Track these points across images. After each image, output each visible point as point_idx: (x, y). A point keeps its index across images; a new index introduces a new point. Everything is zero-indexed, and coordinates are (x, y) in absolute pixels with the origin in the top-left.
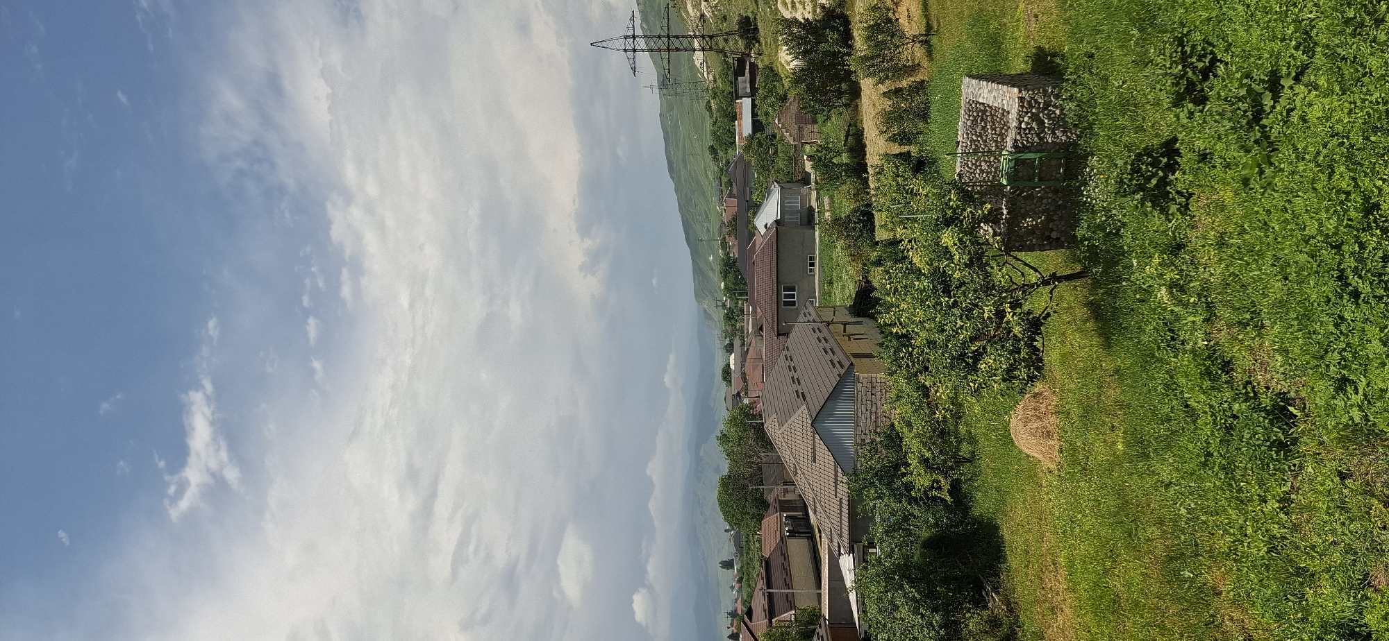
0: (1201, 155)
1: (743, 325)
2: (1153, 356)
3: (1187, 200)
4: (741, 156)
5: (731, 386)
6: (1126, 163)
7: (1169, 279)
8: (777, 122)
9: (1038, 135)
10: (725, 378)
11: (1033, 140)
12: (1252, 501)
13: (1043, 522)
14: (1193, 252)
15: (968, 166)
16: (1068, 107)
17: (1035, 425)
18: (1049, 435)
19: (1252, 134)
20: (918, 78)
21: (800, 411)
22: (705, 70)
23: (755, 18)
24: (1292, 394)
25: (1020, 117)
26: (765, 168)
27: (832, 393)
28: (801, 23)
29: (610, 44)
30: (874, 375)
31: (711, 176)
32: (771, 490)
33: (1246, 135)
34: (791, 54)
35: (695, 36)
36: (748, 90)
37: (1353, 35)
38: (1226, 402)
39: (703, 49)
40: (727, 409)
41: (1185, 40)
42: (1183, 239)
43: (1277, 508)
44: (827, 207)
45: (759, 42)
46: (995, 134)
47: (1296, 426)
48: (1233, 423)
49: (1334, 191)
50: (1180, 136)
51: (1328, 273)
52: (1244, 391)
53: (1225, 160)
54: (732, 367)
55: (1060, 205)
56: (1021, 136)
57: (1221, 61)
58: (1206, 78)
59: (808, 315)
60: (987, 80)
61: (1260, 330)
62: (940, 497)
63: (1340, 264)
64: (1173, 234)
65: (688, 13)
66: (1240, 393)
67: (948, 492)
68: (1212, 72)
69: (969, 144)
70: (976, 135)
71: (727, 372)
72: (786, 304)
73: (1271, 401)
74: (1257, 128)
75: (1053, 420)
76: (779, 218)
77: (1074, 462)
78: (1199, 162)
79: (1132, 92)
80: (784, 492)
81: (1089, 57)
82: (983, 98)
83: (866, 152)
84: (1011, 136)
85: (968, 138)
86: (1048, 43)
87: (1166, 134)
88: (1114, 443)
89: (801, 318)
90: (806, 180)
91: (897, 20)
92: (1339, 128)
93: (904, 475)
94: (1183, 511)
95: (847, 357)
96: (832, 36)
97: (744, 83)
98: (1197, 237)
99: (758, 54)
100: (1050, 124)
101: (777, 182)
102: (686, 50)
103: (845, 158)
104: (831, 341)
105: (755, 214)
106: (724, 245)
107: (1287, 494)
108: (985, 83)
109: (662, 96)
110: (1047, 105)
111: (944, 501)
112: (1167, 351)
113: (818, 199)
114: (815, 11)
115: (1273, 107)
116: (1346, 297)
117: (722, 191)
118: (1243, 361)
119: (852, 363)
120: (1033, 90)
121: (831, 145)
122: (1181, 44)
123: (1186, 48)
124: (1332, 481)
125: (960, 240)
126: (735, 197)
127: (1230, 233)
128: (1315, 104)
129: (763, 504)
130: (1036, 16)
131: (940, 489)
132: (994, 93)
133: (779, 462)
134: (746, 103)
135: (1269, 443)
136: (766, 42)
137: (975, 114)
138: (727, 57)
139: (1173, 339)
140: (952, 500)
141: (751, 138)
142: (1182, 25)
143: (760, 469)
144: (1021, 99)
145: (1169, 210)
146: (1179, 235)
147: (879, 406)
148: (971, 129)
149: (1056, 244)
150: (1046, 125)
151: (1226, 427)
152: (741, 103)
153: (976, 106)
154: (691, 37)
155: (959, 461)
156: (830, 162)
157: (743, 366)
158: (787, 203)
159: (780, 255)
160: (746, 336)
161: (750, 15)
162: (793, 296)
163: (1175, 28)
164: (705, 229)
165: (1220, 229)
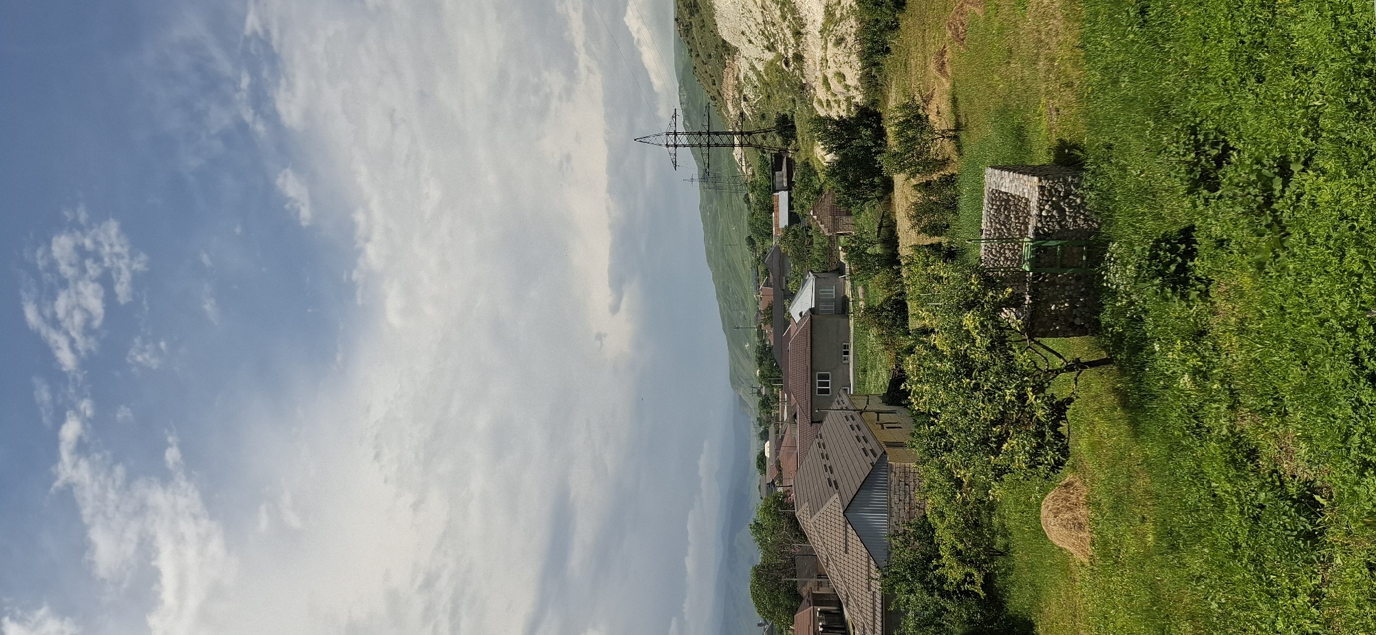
0: (1218, 241)
1: (777, 412)
2: (1178, 444)
3: (1207, 287)
4: (778, 248)
5: (765, 474)
6: (1144, 249)
7: (1192, 366)
8: (812, 213)
9: (1059, 223)
10: (759, 466)
11: (1054, 227)
12: (1282, 594)
13: (1078, 619)
14: (1214, 339)
15: (992, 253)
16: (1088, 197)
17: (1066, 516)
18: (1080, 526)
19: (1263, 218)
20: (948, 171)
21: (831, 500)
22: (744, 164)
23: (792, 116)
24: (1318, 483)
25: (1041, 205)
26: (800, 257)
27: (864, 482)
28: (836, 120)
29: (652, 139)
30: (907, 464)
31: (749, 267)
32: (805, 584)
33: (1258, 220)
34: (825, 148)
35: (735, 133)
36: (785, 184)
37: (1357, 119)
38: (1253, 491)
39: (741, 145)
40: (762, 498)
41: (1198, 129)
42: (1205, 325)
43: (1308, 601)
44: (861, 297)
45: (796, 140)
46: (1019, 223)
47: (1323, 515)
48: (1260, 513)
49: (1346, 273)
50: (1197, 224)
51: (1343, 355)
52: (1270, 480)
53: (1242, 247)
54: (767, 455)
55: (1082, 292)
56: (1042, 223)
57: (1234, 149)
58: (1219, 166)
59: (841, 403)
60: (1009, 170)
61: (1284, 416)
62: (973, 591)
63: (1356, 346)
64: (1195, 320)
65: (728, 112)
66: (1267, 482)
67: (981, 586)
68: (1225, 160)
69: (993, 232)
70: (999, 223)
71: (762, 459)
72: (821, 391)
73: (1297, 490)
74: (1268, 212)
75: (1083, 511)
76: (813, 306)
77: (1105, 556)
78: (1216, 248)
79: (1150, 181)
80: (818, 585)
81: (1107, 148)
82: (1005, 187)
83: (898, 243)
84: (1032, 223)
85: (992, 226)
86: (1069, 136)
87: (1184, 223)
88: (1145, 535)
89: (835, 405)
90: (840, 270)
91: (927, 116)
92: (1348, 211)
93: (936, 567)
94: (1214, 605)
95: (879, 445)
96: (866, 132)
97: (781, 177)
98: (1217, 324)
99: (795, 150)
100: (1071, 212)
101: (812, 272)
102: (725, 145)
103: (878, 249)
104: (864, 429)
105: (790, 302)
106: (760, 333)
107: (1319, 587)
108: (1006, 173)
109: (703, 189)
110: (1068, 194)
111: (977, 595)
112: (1192, 438)
113: (853, 288)
114: (849, 110)
115: (1283, 191)
116: (1363, 380)
117: (758, 281)
118: (1269, 449)
119: (885, 452)
120: (1053, 180)
121: (864, 236)
122: (1194, 132)
123: (1199, 137)
124: (1361, 572)
125: (982, 323)
126: (771, 286)
127: (1250, 318)
128: (1323, 188)
129: (798, 597)
130: (1057, 110)
131: (973, 583)
132: (1016, 183)
133: (811, 554)
134: (783, 197)
135: (1296, 532)
136: (803, 139)
137: (998, 203)
138: (765, 153)
139: (1198, 426)
140: (985, 594)
141: (787, 229)
142: (1195, 115)
143: (793, 560)
144: (1042, 188)
145: (1189, 296)
146: (1201, 321)
147: (912, 496)
148: (994, 219)
149: (1080, 331)
150: (1067, 213)
151: (1254, 517)
152: (778, 196)
153: (999, 195)
154: (730, 133)
155: (992, 554)
156: (863, 252)
157: (777, 454)
158: (822, 292)
159: (814, 342)
160: (780, 423)
161: (788, 113)
162: (827, 384)
163: (1188, 117)
164: (741, 317)
165: (1240, 316)
